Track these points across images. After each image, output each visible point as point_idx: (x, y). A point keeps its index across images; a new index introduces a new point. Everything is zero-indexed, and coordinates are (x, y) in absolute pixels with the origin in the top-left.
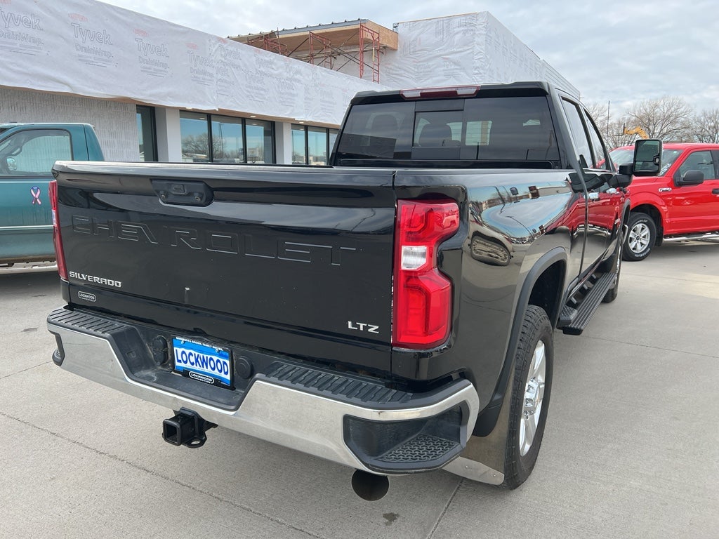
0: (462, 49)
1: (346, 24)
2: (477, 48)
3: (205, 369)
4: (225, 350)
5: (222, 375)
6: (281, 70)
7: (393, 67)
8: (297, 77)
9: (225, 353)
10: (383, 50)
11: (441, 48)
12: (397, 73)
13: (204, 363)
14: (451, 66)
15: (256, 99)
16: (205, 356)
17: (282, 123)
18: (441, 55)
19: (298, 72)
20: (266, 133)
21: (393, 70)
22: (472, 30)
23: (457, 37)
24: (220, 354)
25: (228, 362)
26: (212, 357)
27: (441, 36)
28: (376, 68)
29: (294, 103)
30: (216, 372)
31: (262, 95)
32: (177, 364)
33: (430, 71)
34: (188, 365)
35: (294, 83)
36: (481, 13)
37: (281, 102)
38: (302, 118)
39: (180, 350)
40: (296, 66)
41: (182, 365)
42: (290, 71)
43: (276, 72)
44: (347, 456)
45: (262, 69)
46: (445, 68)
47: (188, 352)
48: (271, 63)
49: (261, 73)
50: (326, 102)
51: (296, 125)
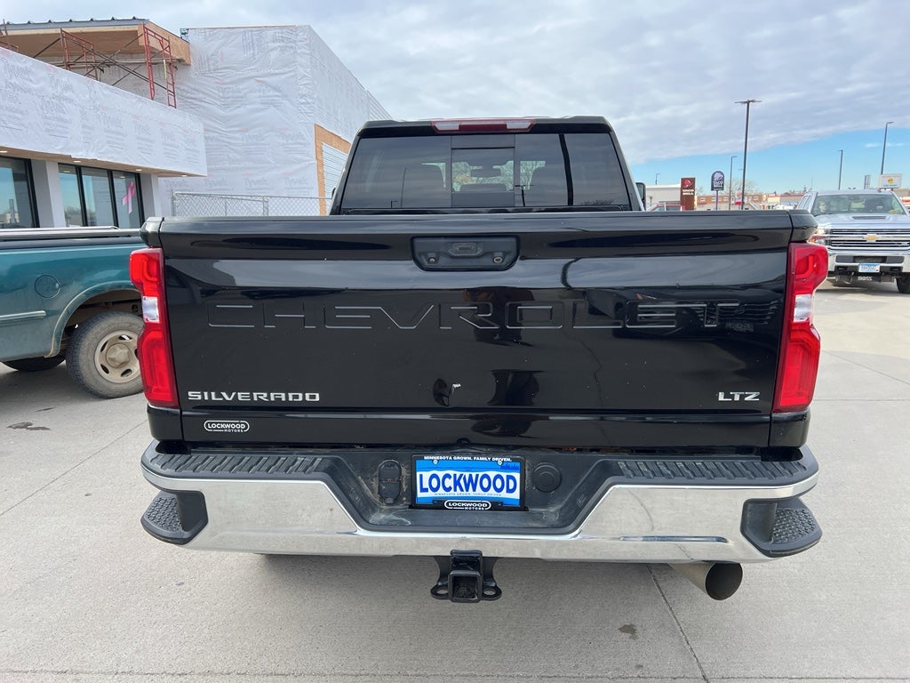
0: (281, 71)
1: (114, 23)
2: (301, 70)
3: (471, 493)
4: (513, 460)
5: (504, 494)
6: (42, 84)
7: (186, 88)
8: (68, 94)
9: (513, 464)
10: (177, 64)
11: (252, 67)
12: (192, 96)
13: (471, 483)
14: (269, 91)
15: (11, 125)
16: (474, 475)
17: (44, 162)
18: (252, 77)
19: (68, 88)
20: (17, 178)
21: (188, 92)
22: (292, 47)
23: (274, 54)
24: (505, 467)
25: (517, 476)
26: (488, 473)
27: (252, 52)
28: (171, 88)
29: (67, 133)
30: (492, 493)
31: (18, 119)
32: (420, 495)
33: (242, 97)
34: (441, 493)
35: (64, 102)
36: (301, 27)
37: (47, 130)
38: (80, 154)
39: (427, 475)
40: (64, 79)
41: (430, 494)
42: (56, 85)
43: (36, 86)
44: (744, 548)
45: (13, 80)
46: (262, 94)
47: (441, 474)
48: (27, 71)
49: (15, 86)
50: (113, 132)
51: (66, 165)
